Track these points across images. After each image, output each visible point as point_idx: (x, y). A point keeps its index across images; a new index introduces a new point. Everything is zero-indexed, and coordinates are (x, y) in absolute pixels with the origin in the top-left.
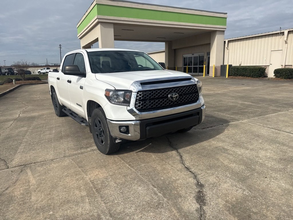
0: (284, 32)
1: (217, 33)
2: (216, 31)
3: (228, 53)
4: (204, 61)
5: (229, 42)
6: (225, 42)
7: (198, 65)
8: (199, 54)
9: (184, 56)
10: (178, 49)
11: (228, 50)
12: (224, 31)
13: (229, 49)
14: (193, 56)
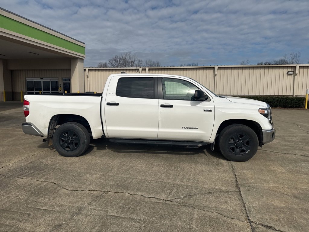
0: (139, 69)
1: (79, 60)
2: (78, 58)
3: (88, 81)
4: (59, 87)
5: (89, 70)
6: (85, 70)
7: (50, 91)
8: (51, 79)
9: (27, 79)
10: (18, 70)
11: (88, 78)
12: (83, 59)
13: (90, 77)
14: (42, 80)
